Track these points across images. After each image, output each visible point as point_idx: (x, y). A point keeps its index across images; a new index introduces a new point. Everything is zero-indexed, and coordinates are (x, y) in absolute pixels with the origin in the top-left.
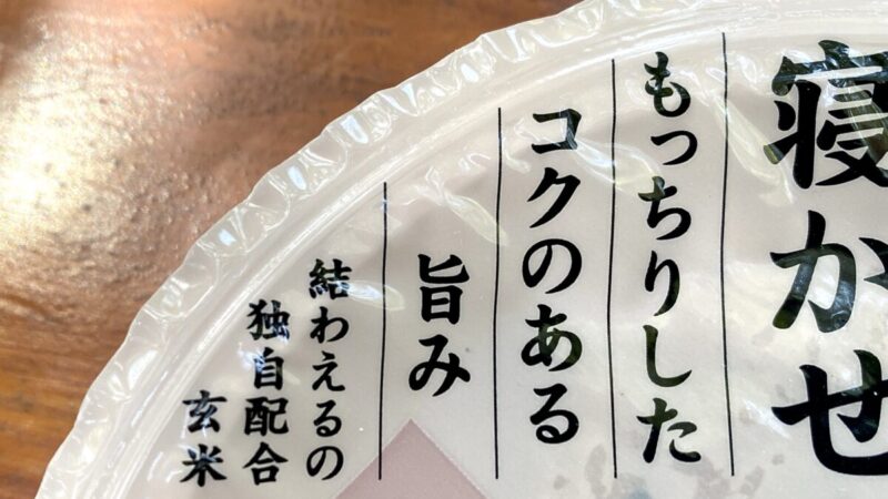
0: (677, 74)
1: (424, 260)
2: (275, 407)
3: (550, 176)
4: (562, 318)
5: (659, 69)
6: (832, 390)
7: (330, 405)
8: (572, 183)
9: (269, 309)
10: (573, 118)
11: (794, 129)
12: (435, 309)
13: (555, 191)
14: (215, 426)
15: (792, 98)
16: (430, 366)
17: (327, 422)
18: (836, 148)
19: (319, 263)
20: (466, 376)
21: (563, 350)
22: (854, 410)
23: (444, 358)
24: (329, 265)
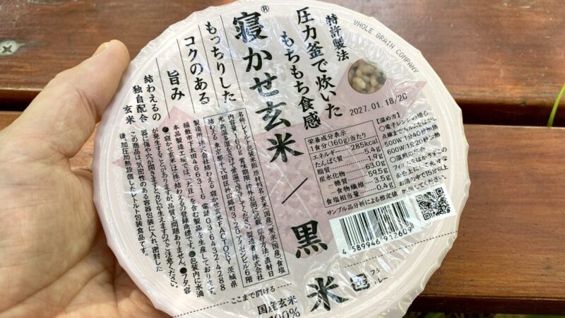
0: (212, 25)
1: (168, 72)
2: (143, 106)
3: (191, 50)
4: (201, 80)
5: (209, 25)
6: (261, 81)
7: (155, 105)
8: (196, 51)
9: (137, 87)
10: (193, 38)
11: (240, 32)
12: (173, 82)
13: (193, 53)
14: (131, 112)
15: (238, 25)
16: (176, 94)
17: (155, 109)
18: (250, 33)
19: (146, 76)
20: (184, 95)
21: (203, 85)
22: (266, 84)
23: (178, 92)
24: (148, 76)
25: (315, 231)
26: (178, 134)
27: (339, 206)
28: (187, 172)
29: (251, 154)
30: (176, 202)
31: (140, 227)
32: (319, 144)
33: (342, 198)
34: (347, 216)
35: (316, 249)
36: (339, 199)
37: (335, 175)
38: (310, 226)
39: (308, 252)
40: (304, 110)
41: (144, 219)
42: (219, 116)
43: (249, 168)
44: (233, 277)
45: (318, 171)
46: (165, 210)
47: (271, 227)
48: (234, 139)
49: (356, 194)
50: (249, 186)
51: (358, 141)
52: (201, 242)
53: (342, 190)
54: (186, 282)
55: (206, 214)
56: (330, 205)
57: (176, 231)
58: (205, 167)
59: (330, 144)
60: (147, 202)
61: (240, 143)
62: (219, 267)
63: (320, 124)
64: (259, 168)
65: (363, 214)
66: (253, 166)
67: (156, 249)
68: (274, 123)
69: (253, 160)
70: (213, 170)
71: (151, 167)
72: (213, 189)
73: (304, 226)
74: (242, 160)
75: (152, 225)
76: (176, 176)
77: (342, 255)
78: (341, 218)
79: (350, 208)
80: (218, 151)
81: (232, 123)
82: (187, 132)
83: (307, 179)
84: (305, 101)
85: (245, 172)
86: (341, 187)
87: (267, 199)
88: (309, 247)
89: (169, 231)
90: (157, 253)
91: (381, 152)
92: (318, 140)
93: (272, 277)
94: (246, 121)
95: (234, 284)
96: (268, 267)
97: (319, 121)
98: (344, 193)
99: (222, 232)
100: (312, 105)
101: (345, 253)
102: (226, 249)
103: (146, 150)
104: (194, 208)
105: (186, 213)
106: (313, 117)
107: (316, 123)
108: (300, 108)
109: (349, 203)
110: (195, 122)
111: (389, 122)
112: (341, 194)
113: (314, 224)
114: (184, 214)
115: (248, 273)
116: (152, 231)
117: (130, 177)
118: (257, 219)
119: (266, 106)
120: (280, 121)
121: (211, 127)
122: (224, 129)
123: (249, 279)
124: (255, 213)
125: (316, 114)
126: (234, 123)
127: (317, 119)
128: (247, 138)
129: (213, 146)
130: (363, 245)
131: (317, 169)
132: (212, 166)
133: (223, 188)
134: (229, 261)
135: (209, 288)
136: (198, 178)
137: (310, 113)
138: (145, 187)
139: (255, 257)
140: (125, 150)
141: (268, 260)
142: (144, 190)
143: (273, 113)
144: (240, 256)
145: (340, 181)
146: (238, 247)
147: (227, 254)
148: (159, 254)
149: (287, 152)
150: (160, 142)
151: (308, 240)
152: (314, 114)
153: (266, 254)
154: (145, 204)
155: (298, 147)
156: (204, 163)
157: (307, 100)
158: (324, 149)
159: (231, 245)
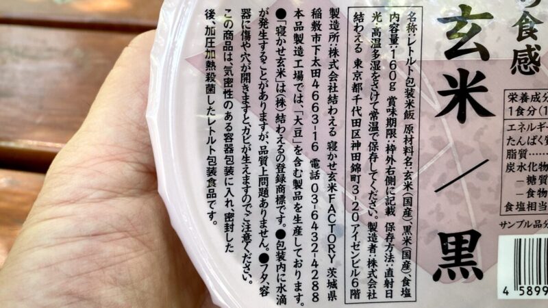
25: (472, 248)
26: (299, 26)
27: (520, 218)
28: (299, 100)
29: (410, 94)
30: (273, 146)
31: (213, 177)
32: (525, 106)
33: (531, 206)
34: (528, 237)
35: (465, 274)
36: (526, 206)
37: (532, 165)
38: (467, 237)
39: (452, 276)
40: (520, 38)
41: (221, 165)
42: (374, 10)
43: (400, 116)
44: (333, 285)
45: (509, 152)
46: (254, 156)
47: (407, 224)
48: (390, 59)
50: (391, 148)
52: (297, 219)
53: (535, 194)
54: (264, 277)
55: (315, 176)
56: (509, 212)
57: (264, 193)
58: (330, 98)
59: (543, 110)
60: (229, 137)
61: (397, 70)
62: (315, 264)
63: (538, 70)
64: (414, 122)
66: (408, 115)
67: (229, 216)
68: (462, 48)
69: (410, 104)
70: (340, 106)
71: (246, 77)
72: (334, 139)
73: (458, 236)
74: (392, 100)
75: (231, 176)
76: (281, 102)
77: (501, 296)
78: (518, 237)
79: (538, 225)
80: (358, 75)
81: (394, 28)
82: (316, 26)
83: (487, 160)
84: (527, 21)
85: (391, 122)
86: (536, 187)
87: (414, 176)
88: (457, 270)
89: (254, 191)
90: (230, 223)
92: (524, 98)
93: (389, 299)
94: (418, 33)
95: (332, 296)
96: (387, 283)
97: (538, 64)
98: (536, 199)
99: (332, 212)
100: (536, 31)
101: (507, 293)
102: (332, 239)
103: (244, 46)
104: (298, 162)
105: (283, 166)
106: (530, 54)
107: (531, 66)
108: (515, 32)
109: (537, 217)
110: (332, 10)
112: (532, 200)
113: (475, 235)
114: (281, 167)
115: (355, 284)
116: (228, 186)
117: (211, 90)
118: (390, 206)
119: (458, 12)
120: (475, 47)
121: (357, 27)
122: (377, 37)
123: (356, 294)
124: (390, 196)
125: (537, 51)
126: (397, 30)
127: (537, 60)
128: (411, 64)
129: (352, 64)
130: (537, 289)
131: (507, 148)
132: (341, 99)
133: (350, 141)
134: (332, 259)
135: (297, 294)
136: (314, 113)
137: (527, 46)
138: (230, 111)
139: (372, 263)
140: (209, 40)
141: (390, 272)
142: (228, 116)
143: (466, 29)
144: (349, 255)
145: (538, 178)
146: (350, 241)
147: (332, 247)
148: (233, 225)
149: (468, 105)
150: (268, 36)
151: (458, 258)
152: (534, 49)
153: (390, 264)
154: (226, 139)
155: (490, 101)
156: (330, 89)
157: (530, 20)
158: (530, 117)
159: (341, 236)
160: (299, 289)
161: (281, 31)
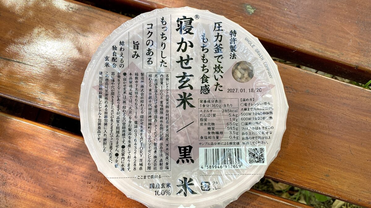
0: (165, 20)
1: (134, 42)
2: (115, 59)
3: (149, 32)
4: (151, 50)
5: (163, 19)
6: (183, 59)
7: (122, 59)
8: (152, 33)
9: (114, 47)
10: (152, 25)
11: (180, 27)
12: (135, 48)
13: (150, 34)
14: (108, 60)
15: (179, 23)
16: (135, 55)
17: (122, 61)
18: (185, 29)
19: (121, 41)
20: (139, 57)
21: (151, 53)
22: (186, 62)
23: (137, 54)
24: (122, 42)
25: (190, 152)
26: (131, 78)
27: (206, 142)
28: (131, 101)
29: (167, 100)
30: (121, 116)
31: (100, 126)
32: (206, 104)
34: (209, 148)
35: (188, 161)
36: (208, 137)
37: (209, 124)
38: (188, 148)
39: (183, 161)
40: (203, 83)
41: (103, 122)
42: (155, 74)
43: (164, 107)
44: (141, 165)
45: (201, 119)
46: (115, 119)
47: (167, 143)
48: (161, 89)
49: (217, 138)
50: (162, 118)
51: (227, 108)
52: (129, 141)
53: (211, 133)
54: (117, 161)
55: (136, 127)
56: (202, 139)
57: (118, 132)
58: (141, 101)
59: (211, 105)
60: (106, 113)
61: (163, 92)
62: (135, 157)
63: (209, 93)
64: (169, 109)
65: (218, 149)
66: (167, 107)
67: (105, 140)
68: (184, 86)
69: (167, 103)
70: (145, 104)
71: (113, 94)
72: (142, 114)
73: (185, 148)
74: (162, 102)
75: (106, 126)
76: (124, 102)
77: (200, 169)
79: (212, 144)
80: (150, 94)
81: (162, 79)
82: (136, 78)
83: (193, 122)
84: (205, 77)
85: (162, 109)
86: (211, 131)
87: (169, 127)
88: (185, 160)
89: (114, 131)
90: (105, 142)
91: (238, 118)
92: (205, 102)
93: (161, 170)
94: (169, 81)
95: (141, 169)
96: (160, 164)
97: (209, 91)
98: (211, 135)
99: (141, 139)
100: (208, 80)
101: (203, 168)
102: (141, 149)
103: (112, 84)
104: (130, 122)
106: (206, 88)
107: (207, 91)
108: (201, 81)
109: (212, 141)
110: (142, 73)
111: (247, 102)
112: (210, 135)
113: (191, 148)
114: (124, 124)
115: (149, 165)
116: (105, 129)
117: (100, 97)
118: (161, 137)
119: (182, 75)
120: (188, 85)
121: (150, 79)
122: (156, 82)
123: (149, 168)
124: (161, 133)
125: (208, 87)
126: (163, 80)
127: (208, 89)
128: (168, 90)
129: (148, 91)
130: (213, 166)
131: (200, 118)
132: (145, 101)
133: (148, 115)
134: (141, 156)
135: (128, 167)
136: (136, 106)
137: (205, 85)
138: (107, 104)
139: (155, 157)
140: (100, 81)
141: (161, 160)
142: (106, 106)
143: (185, 80)
144: (147, 154)
145: (211, 128)
146: (148, 149)
147: (141, 151)
148: (106, 143)
149: (187, 104)
150: (120, 81)
151: (185, 155)
152: (207, 86)
153: (161, 157)
154: (105, 114)
155: (193, 102)
156: (141, 98)
157: (206, 77)
158: (207, 108)
159: (144, 147)
160: (129, 166)
161: (125, 80)
